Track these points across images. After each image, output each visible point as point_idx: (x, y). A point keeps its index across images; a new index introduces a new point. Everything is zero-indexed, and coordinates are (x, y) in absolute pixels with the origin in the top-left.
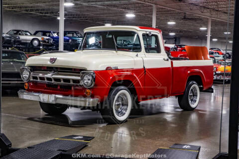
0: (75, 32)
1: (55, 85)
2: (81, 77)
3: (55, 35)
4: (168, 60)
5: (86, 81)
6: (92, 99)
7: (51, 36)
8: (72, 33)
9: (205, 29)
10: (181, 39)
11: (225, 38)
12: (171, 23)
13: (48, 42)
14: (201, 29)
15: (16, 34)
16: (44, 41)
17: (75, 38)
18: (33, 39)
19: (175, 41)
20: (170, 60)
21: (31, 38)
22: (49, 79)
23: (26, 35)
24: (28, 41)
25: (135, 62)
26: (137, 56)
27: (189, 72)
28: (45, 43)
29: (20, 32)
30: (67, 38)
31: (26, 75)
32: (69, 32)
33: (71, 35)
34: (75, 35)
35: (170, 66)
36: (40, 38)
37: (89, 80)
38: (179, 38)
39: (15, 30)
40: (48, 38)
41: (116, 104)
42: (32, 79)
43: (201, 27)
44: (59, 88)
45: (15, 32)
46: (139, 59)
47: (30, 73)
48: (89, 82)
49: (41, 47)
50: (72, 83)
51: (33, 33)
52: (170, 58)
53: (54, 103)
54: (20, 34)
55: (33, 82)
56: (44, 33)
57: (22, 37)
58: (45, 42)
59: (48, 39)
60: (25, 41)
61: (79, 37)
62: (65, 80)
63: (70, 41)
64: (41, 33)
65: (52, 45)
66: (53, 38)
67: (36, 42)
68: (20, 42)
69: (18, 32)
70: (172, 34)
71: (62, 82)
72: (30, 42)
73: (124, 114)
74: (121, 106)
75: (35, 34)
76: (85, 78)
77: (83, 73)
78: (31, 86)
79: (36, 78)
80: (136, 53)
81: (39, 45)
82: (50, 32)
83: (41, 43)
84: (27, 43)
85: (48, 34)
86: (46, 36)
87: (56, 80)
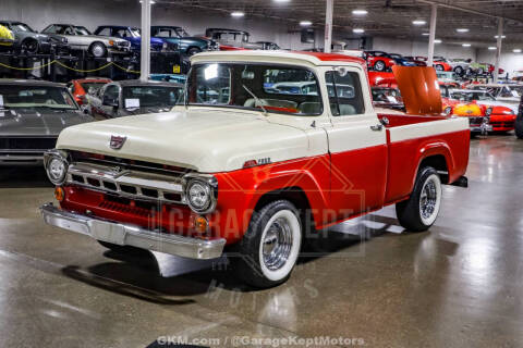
0: (175, 28)
1: (124, 199)
2: (185, 187)
3: (136, 35)
4: (380, 129)
5: (195, 198)
6: (209, 243)
7: (128, 36)
8: (169, 29)
9: (422, 23)
10: (374, 40)
11: (456, 39)
12: (360, 13)
13: (122, 49)
14: (415, 23)
15: (60, 32)
16: (114, 48)
17: (173, 41)
18: (94, 44)
19: (364, 43)
20: (384, 129)
21: (90, 40)
22: (109, 184)
23: (80, 34)
24: (82, 48)
25: (309, 142)
26: (313, 125)
27: (422, 150)
28: (116, 52)
29: (68, 29)
30: (159, 41)
31: (57, 169)
32: (163, 29)
33: (165, 34)
34: (174, 34)
35: (384, 142)
36: (106, 41)
37: (203, 194)
38: (371, 39)
39: (59, 25)
40: (121, 40)
41: (267, 240)
42: (70, 181)
43: (415, 19)
44: (132, 204)
45: (59, 29)
46: (318, 132)
47: (67, 167)
48: (204, 199)
49: (109, 60)
50: (161, 198)
51: (92, 31)
52: (384, 124)
53: (122, 243)
54: (68, 33)
55: (73, 186)
56: (115, 31)
57: (73, 40)
58: (117, 49)
59: (122, 44)
60: (78, 47)
61: (181, 38)
62: (146, 191)
63: (165, 46)
64: (108, 30)
65: (130, 54)
66: (131, 39)
67: (98, 49)
68: (68, 50)
69: (64, 29)
70: (359, 31)
71: (140, 194)
72: (86, 48)
73: (284, 263)
74: (277, 246)
75: (97, 33)
76: (194, 191)
77: (188, 179)
78: (71, 196)
79: (80, 179)
80: (310, 119)
81: (106, 54)
82: (126, 29)
83: (109, 50)
84: (81, 51)
85: (122, 33)
86: (119, 36)
87: (125, 188)
